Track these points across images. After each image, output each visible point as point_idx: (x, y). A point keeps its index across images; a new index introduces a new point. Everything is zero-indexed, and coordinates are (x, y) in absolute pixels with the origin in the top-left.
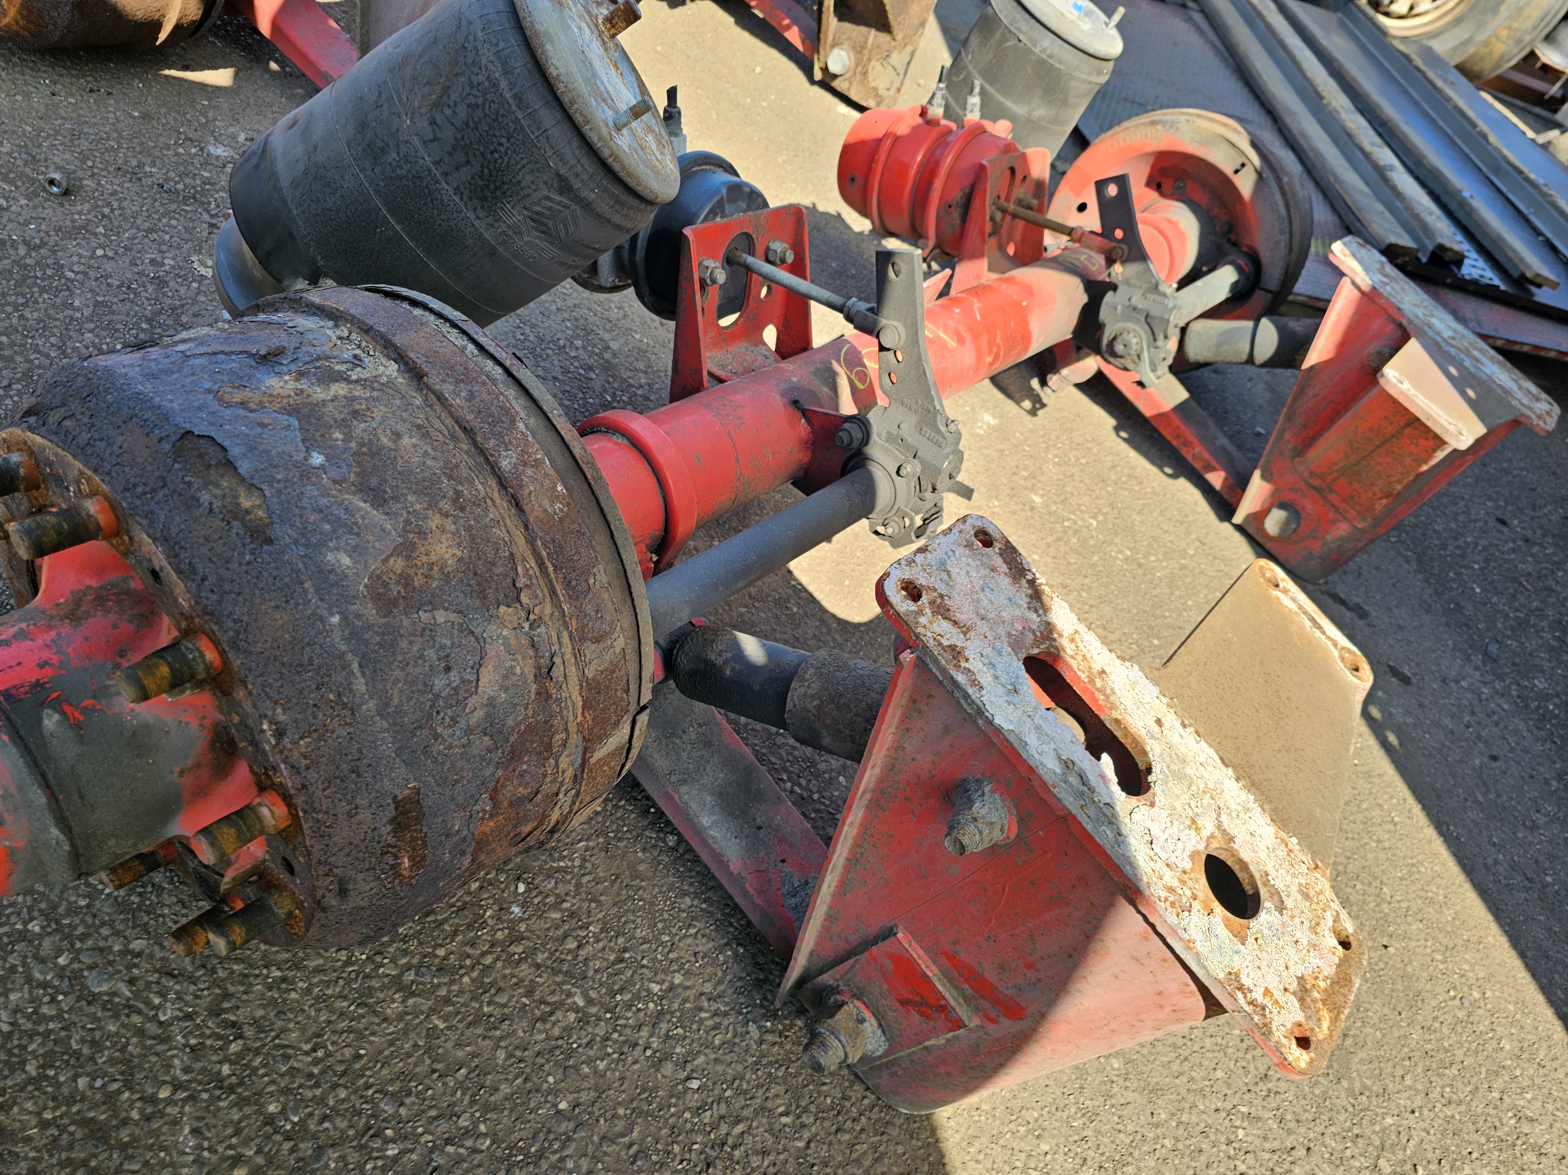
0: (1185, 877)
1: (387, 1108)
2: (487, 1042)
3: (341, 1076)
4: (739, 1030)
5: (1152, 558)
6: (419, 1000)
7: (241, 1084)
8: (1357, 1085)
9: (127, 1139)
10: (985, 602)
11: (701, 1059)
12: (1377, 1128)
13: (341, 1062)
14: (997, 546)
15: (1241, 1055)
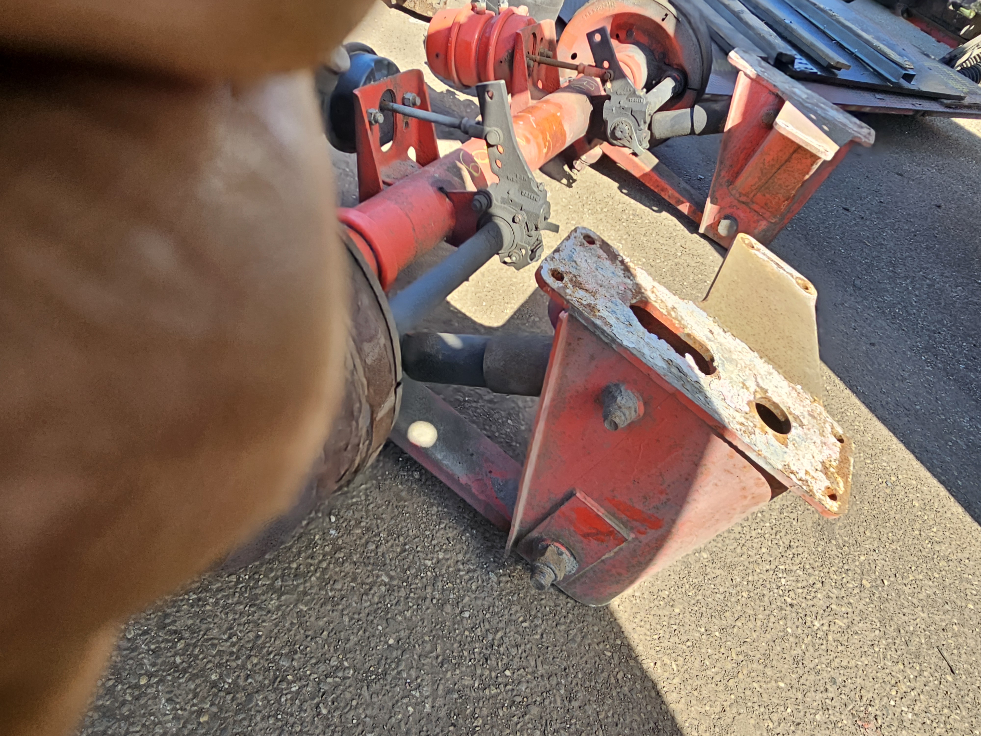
0: (747, 416)
1: (285, 663)
2: (335, 613)
3: (251, 650)
4: (484, 578)
5: (658, 261)
6: (288, 596)
7: (190, 666)
8: (841, 541)
9: (127, 713)
10: (600, 276)
11: (467, 599)
12: (857, 563)
13: (248, 641)
14: (598, 243)
15: (773, 537)
